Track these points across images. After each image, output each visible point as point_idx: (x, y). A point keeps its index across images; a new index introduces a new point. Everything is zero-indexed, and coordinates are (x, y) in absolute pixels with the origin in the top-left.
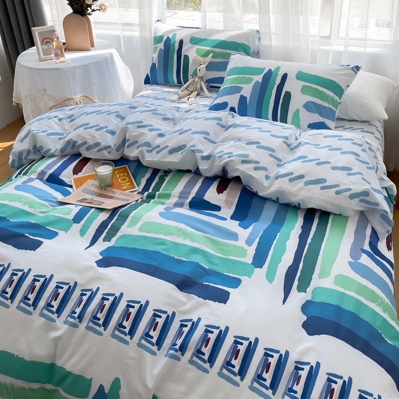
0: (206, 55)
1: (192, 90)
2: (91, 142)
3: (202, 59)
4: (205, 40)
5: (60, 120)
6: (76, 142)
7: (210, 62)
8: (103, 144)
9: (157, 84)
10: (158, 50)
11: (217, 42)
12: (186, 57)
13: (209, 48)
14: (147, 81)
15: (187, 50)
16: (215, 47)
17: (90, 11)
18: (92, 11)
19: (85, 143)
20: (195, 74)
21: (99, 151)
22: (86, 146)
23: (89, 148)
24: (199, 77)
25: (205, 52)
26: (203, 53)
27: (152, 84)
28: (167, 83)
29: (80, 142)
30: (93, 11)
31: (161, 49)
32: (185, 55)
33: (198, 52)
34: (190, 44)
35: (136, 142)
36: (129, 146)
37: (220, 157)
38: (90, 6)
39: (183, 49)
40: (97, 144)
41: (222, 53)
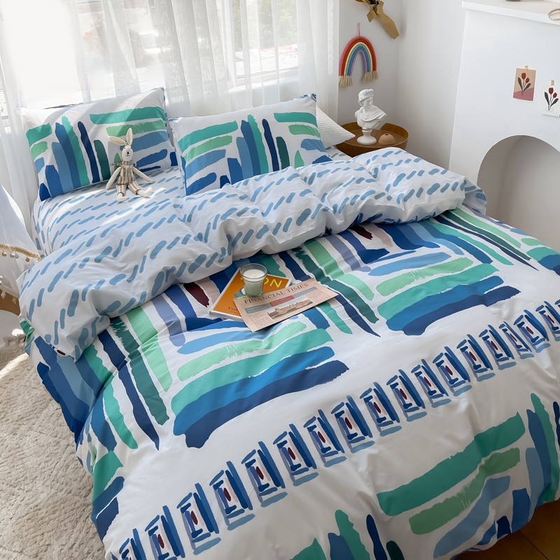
0: (123, 132)
1: (126, 181)
2: (192, 260)
3: (121, 140)
4: (109, 115)
5: (98, 260)
6: (173, 269)
7: (134, 140)
8: (208, 255)
9: (62, 193)
10: (49, 146)
11: (128, 114)
12: (98, 143)
13: (122, 124)
14: (45, 195)
15: (95, 133)
16: (128, 120)
19: (184, 264)
20: (119, 162)
21: (208, 265)
22: (187, 267)
23: (193, 268)
24: (128, 162)
25: (120, 129)
26: (117, 132)
27: (54, 197)
28: (78, 187)
29: (178, 267)
31: (54, 144)
32: (95, 141)
33: (110, 131)
34: (95, 125)
35: (251, 232)
36: (245, 241)
37: (352, 204)
39: (89, 134)
40: (201, 259)
41: (141, 124)
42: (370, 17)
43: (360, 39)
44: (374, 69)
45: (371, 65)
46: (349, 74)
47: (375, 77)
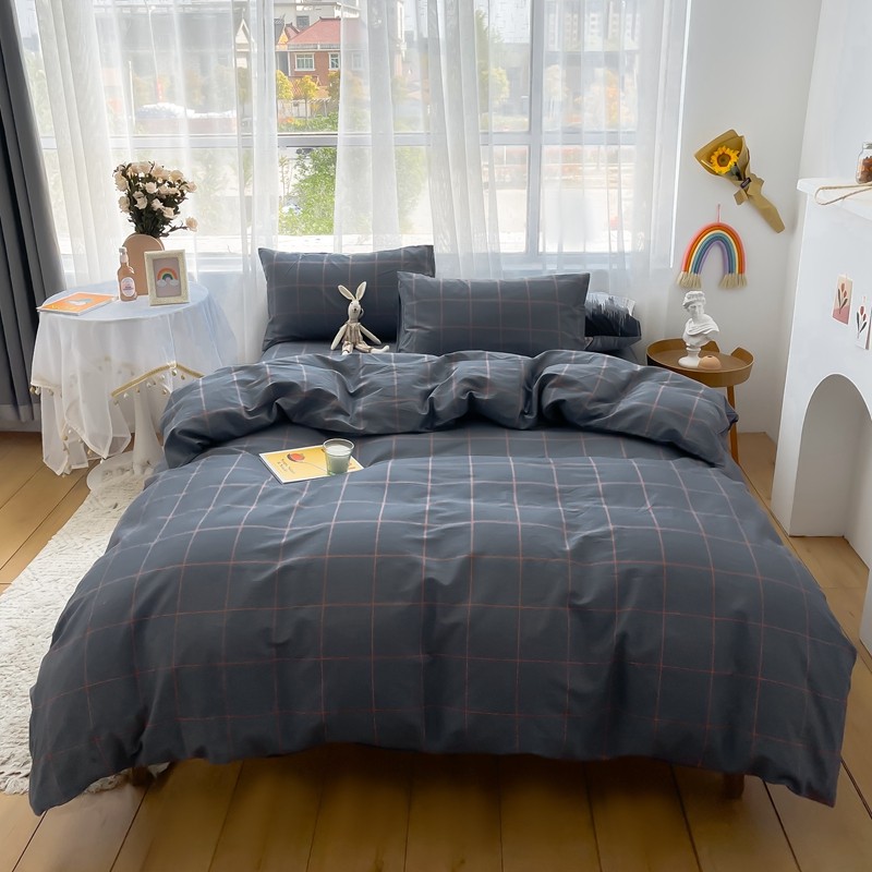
17: (167, 228)
18: (171, 230)
24: (354, 320)
30: (174, 229)
38: (167, 221)
42: (739, 199)
43: (719, 226)
44: (741, 271)
45: (734, 264)
46: (696, 270)
47: (741, 282)
